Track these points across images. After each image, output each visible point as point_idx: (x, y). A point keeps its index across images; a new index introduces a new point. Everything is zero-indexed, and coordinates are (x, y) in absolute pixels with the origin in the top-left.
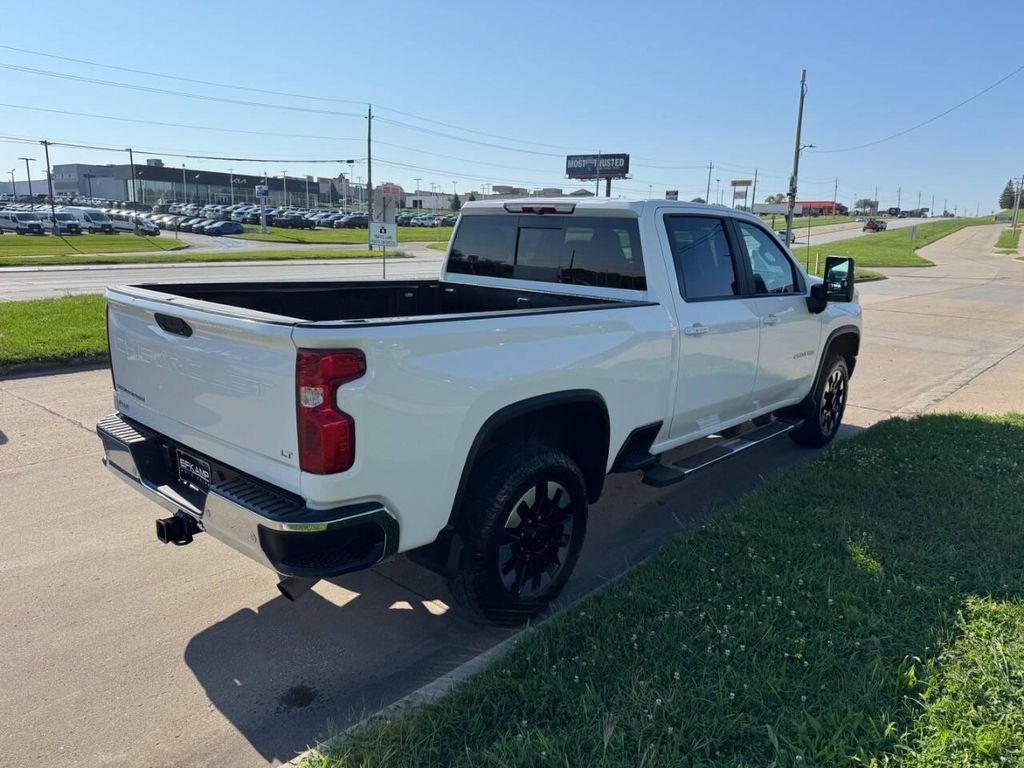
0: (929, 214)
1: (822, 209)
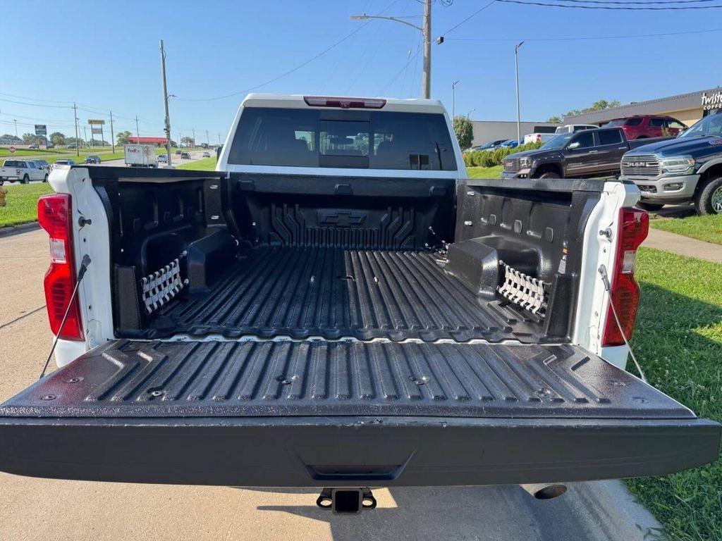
1: (159, 143)
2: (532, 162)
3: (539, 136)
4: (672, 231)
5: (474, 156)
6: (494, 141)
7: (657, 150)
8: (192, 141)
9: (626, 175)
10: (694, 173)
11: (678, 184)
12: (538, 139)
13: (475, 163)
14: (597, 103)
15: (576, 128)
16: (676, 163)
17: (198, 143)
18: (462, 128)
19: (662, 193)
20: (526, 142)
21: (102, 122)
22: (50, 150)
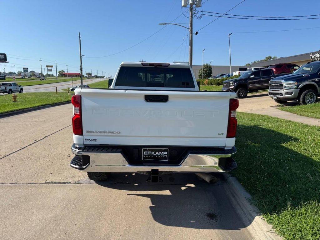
0: (105, 77)
1: (76, 75)
2: (234, 84)
3: (240, 72)
4: (287, 111)
5: (212, 81)
6: (221, 74)
7: (282, 79)
8: (90, 74)
9: (271, 89)
10: (297, 88)
11: (291, 92)
12: (239, 74)
13: (213, 84)
14: (267, 57)
15: (255, 69)
16: (290, 84)
17: (93, 75)
18: (207, 69)
19: (285, 96)
20: (234, 75)
21: (52, 66)
22: (30, 78)
